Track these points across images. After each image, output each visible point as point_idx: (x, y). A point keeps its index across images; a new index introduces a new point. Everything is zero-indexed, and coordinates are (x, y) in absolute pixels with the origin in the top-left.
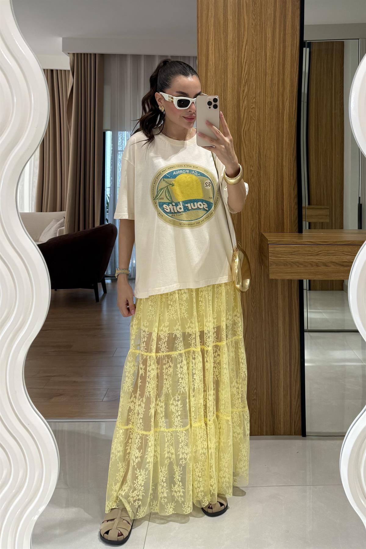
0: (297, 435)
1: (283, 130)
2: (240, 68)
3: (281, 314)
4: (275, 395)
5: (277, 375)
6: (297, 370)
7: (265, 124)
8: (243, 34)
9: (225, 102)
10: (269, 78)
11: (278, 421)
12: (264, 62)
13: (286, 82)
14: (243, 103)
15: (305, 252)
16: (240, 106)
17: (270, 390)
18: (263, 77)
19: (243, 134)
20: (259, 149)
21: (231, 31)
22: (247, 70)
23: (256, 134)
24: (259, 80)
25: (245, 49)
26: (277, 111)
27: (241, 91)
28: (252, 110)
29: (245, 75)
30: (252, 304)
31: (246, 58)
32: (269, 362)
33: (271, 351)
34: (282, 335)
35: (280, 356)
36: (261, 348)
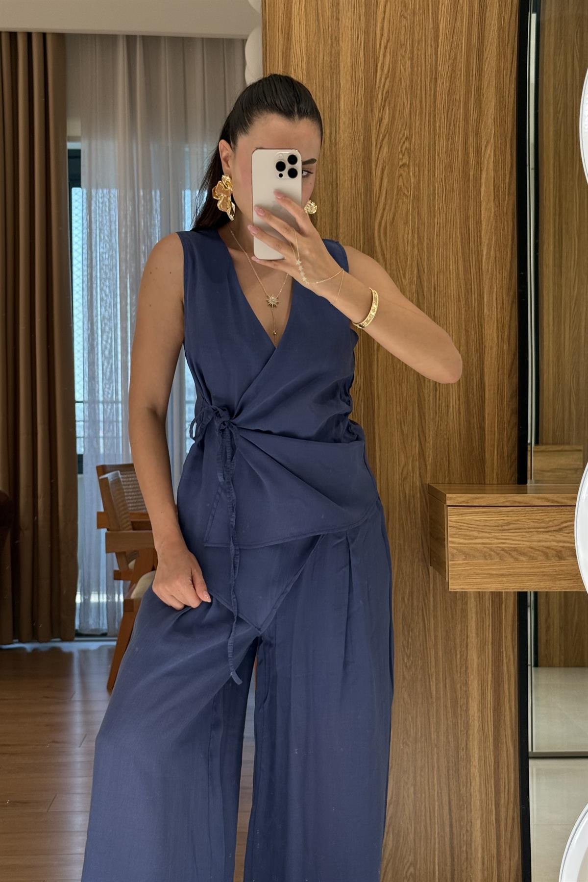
2: (372, 61)
3: (476, 682)
5: (467, 831)
9: (334, 149)
10: (443, 87)
12: (431, 46)
14: (379, 153)
16: (370, 159)
18: (428, 84)
19: (379, 231)
20: (418, 270)
22: (389, 65)
24: (419, 92)
25: (385, 12)
26: (463, 172)
27: (373, 120)
28: (402, 172)
29: (383, 80)
30: (405, 661)
31: (385, 35)
32: (447, 798)
33: (451, 772)
34: (476, 736)
35: (473, 784)
36: (426, 765)
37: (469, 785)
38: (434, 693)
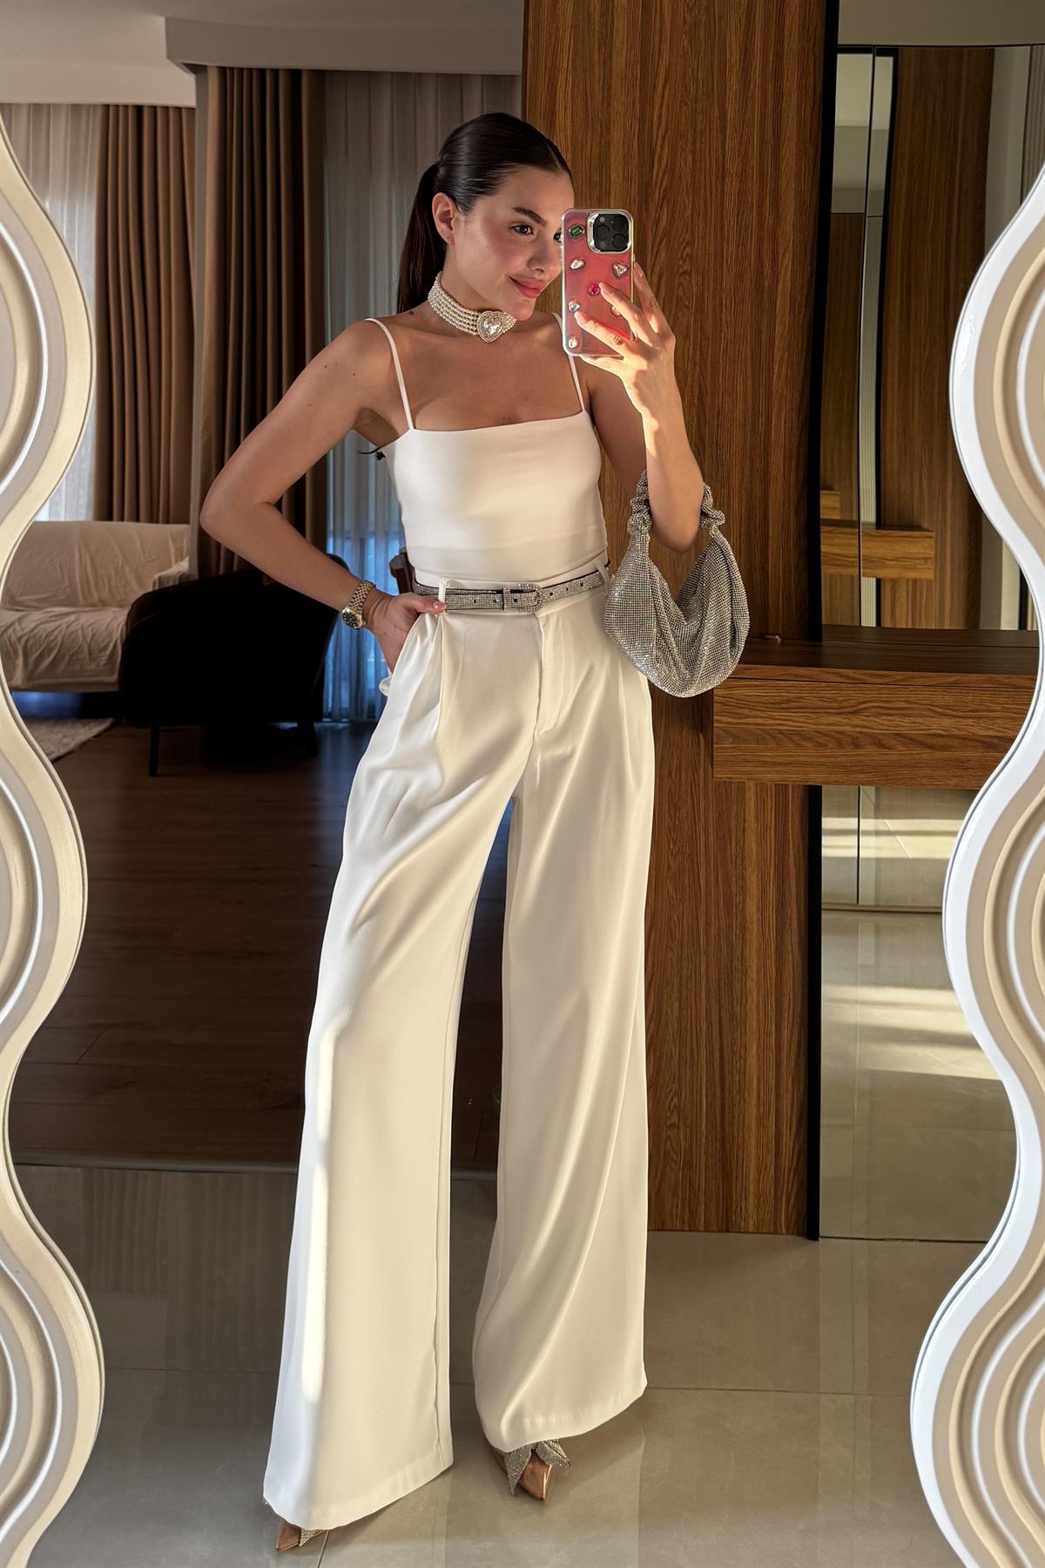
0: (793, 1234)
1: (772, 340)
2: (647, 154)
3: (755, 875)
4: (733, 1118)
5: (740, 1056)
6: (799, 1043)
7: (721, 319)
8: (657, 51)
10: (732, 186)
11: (742, 1190)
12: (717, 138)
13: (783, 200)
14: (656, 256)
15: (820, 703)
17: (718, 1101)
18: (713, 181)
20: (699, 391)
21: (623, 43)
22: (668, 158)
23: (694, 349)
24: (702, 191)
25: (663, 97)
26: (756, 283)
27: (648, 220)
28: (683, 281)
29: (660, 175)
31: (664, 123)
32: (717, 1017)
33: (723, 985)
34: (755, 941)
35: (749, 1001)
36: (693, 975)
37: (744, 1001)
38: (703, 887)
